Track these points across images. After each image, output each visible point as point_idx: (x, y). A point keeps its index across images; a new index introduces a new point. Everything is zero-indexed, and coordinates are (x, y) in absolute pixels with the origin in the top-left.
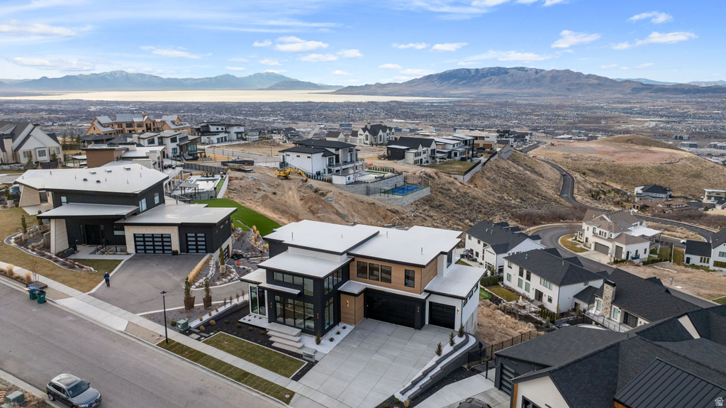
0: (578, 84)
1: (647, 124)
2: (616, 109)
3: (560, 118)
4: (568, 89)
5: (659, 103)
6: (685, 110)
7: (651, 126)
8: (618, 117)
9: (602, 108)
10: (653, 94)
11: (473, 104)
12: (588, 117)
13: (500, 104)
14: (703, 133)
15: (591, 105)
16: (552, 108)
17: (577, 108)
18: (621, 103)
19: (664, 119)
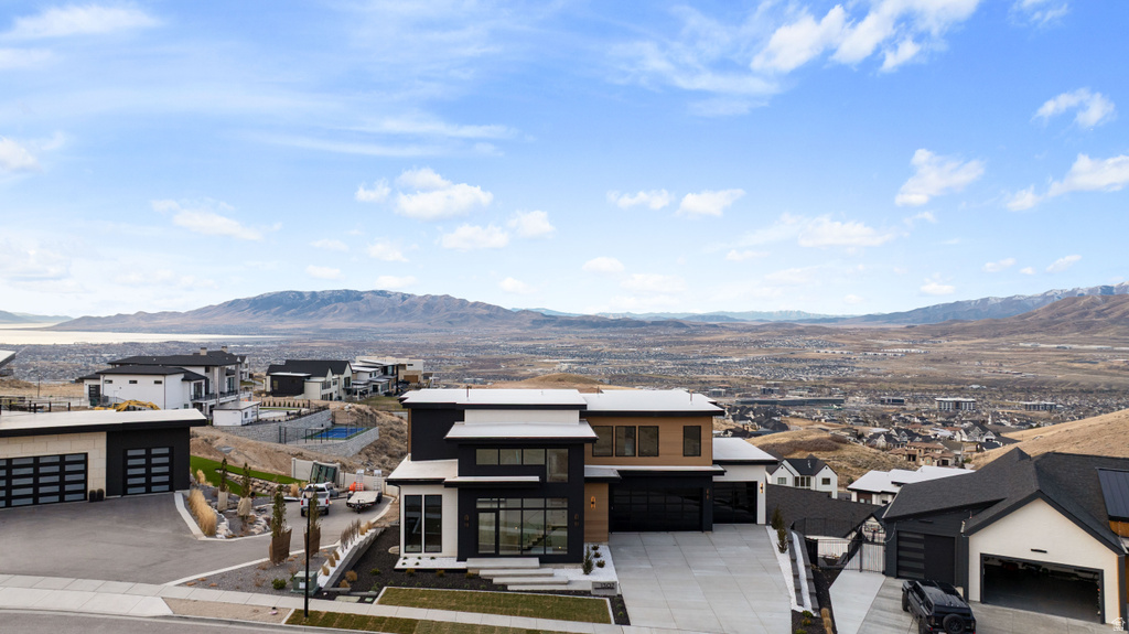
0: (462, 315)
1: (557, 367)
2: (516, 349)
3: (445, 362)
4: (450, 322)
5: (566, 339)
6: (599, 348)
7: (563, 369)
8: (520, 359)
9: (498, 347)
10: (558, 329)
11: (311, 345)
12: (482, 360)
13: (354, 345)
14: (623, 376)
15: (483, 343)
16: (430, 349)
17: (465, 348)
18: (521, 340)
19: (576, 359)
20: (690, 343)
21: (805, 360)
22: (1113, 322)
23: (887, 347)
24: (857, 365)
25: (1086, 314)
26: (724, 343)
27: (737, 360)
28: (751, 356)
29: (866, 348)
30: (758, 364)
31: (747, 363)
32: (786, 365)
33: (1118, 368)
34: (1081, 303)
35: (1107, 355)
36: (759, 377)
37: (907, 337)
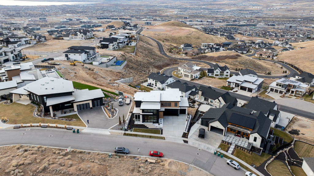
1: (174, 12)
2: (162, 6)
3: (141, 11)
5: (177, 3)
6: (186, 6)
8: (163, 10)
9: (156, 6)
12: (152, 10)
13: (115, 5)
14: (193, 16)
15: (152, 4)
16: (137, 6)
17: (147, 6)
18: (163, 3)
19: (179, 10)
20: (214, 4)
21: (248, 11)
23: (274, 6)
24: (264, 12)
26: (224, 4)
27: (227, 10)
28: (232, 9)
29: (268, 6)
30: (234, 12)
31: (230, 11)
32: (242, 12)
36: (233, 16)
37: (282, 2)
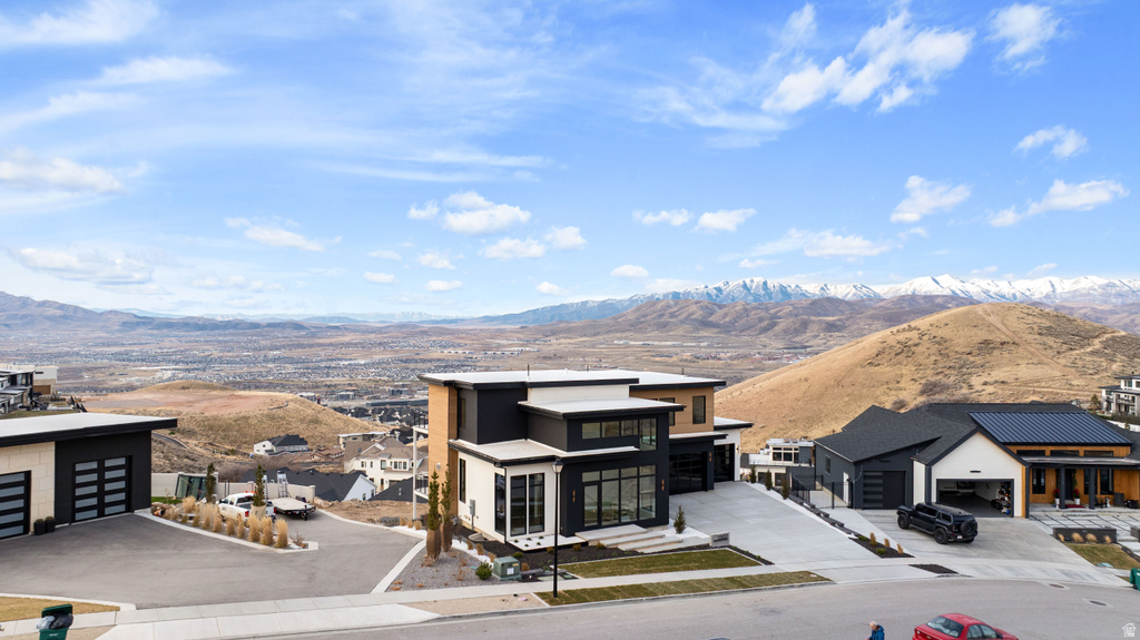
0: (24, 317)
1: (158, 375)
2: (103, 356)
4: (6, 325)
5: (166, 343)
6: (207, 353)
7: (165, 376)
8: (110, 367)
9: (77, 354)
10: (155, 332)
15: (57, 350)
18: (109, 345)
19: (180, 366)
20: (311, 346)
21: (430, 361)
22: (682, 322)
23: (504, 346)
24: (478, 364)
25: (663, 315)
26: (348, 345)
27: (362, 362)
28: (377, 358)
29: (486, 348)
30: (384, 365)
31: (373, 364)
32: (412, 366)
33: (686, 360)
34: (659, 306)
35: (678, 350)
36: (386, 378)
37: (522, 336)
